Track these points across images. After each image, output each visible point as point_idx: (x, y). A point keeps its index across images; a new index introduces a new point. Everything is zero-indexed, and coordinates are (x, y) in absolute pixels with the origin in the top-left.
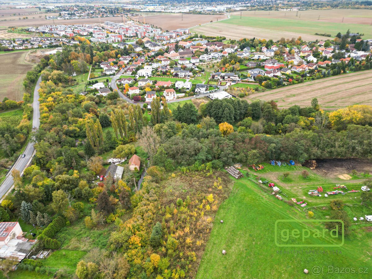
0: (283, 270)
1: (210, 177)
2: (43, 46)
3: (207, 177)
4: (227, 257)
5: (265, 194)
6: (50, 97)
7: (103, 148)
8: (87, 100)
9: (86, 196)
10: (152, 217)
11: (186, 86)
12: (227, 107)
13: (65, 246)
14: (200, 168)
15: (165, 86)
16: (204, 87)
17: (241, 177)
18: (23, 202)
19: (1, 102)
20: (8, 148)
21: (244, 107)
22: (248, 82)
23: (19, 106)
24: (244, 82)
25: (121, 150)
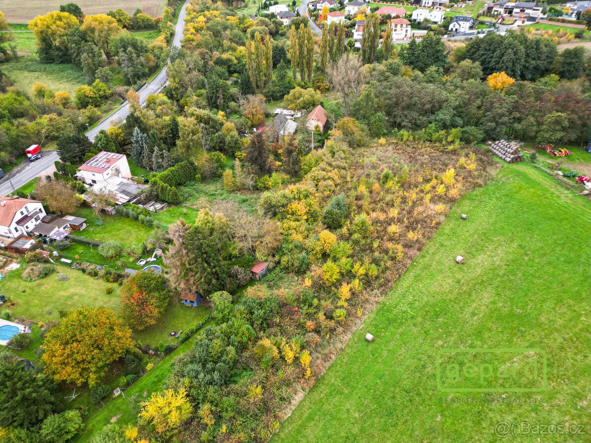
0: (585, 310)
1: (454, 152)
3: (446, 152)
4: (465, 269)
5: (566, 192)
6: (202, 16)
7: (268, 92)
8: (257, 25)
9: (231, 147)
10: (332, 189)
11: (433, 16)
12: (512, 49)
13: (188, 204)
14: (435, 136)
15: (393, 15)
16: (468, 21)
17: (517, 160)
18: (136, 128)
19: (132, 16)
20: (129, 70)
21: (547, 56)
22: (563, 21)
23: (156, 25)
24: (554, 20)
25: (297, 95)
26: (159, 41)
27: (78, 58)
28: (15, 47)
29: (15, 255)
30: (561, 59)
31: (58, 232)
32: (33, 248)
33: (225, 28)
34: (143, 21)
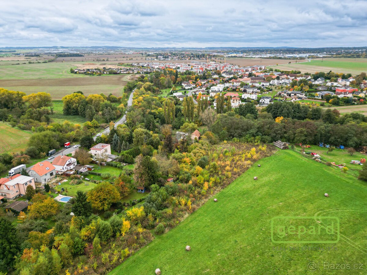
1: (257, 145)
2: (141, 73)
4: (258, 182)
5: (305, 158)
6: (141, 97)
7: (173, 125)
9: (156, 144)
11: (252, 97)
12: (286, 108)
14: (249, 140)
15: (232, 96)
16: (269, 98)
17: (286, 148)
18: (115, 134)
19: (107, 96)
20: (108, 117)
21: (304, 112)
22: (315, 99)
23: (119, 100)
24: (311, 99)
25: (186, 125)
26: (122, 106)
27: (84, 112)
28: (53, 108)
29: (65, 177)
30: (311, 113)
31: (83, 170)
32: (74, 174)
33: (153, 100)
34: (113, 98)
